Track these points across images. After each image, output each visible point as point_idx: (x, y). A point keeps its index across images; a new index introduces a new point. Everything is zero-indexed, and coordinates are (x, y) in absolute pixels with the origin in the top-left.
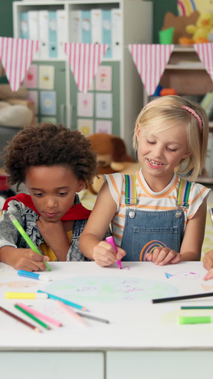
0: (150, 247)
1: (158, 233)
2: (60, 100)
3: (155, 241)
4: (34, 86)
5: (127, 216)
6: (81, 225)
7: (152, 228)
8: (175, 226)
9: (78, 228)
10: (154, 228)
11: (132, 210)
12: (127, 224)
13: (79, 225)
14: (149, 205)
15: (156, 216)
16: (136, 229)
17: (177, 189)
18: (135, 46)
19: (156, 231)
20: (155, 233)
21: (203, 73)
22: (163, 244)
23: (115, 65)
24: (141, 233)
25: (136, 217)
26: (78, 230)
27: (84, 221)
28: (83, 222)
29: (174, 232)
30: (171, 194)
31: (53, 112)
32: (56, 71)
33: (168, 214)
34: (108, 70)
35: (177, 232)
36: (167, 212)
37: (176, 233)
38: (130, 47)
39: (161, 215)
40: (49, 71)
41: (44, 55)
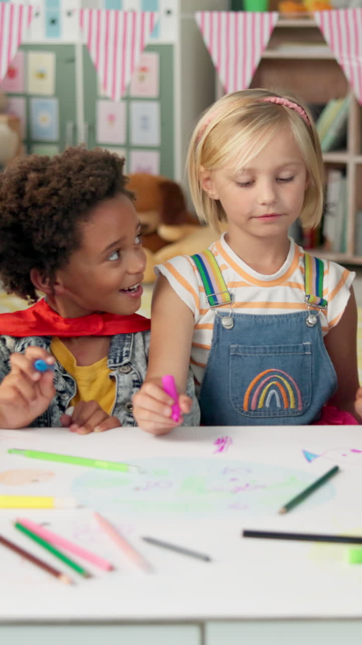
0: (263, 382)
1: (277, 354)
2: (66, 113)
3: (273, 370)
4: (19, 89)
5: (218, 326)
6: (124, 342)
7: (267, 346)
8: (306, 342)
9: (117, 349)
10: (270, 346)
11: (226, 315)
12: (216, 341)
13: (120, 342)
14: (253, 301)
15: (273, 324)
16: (237, 349)
17: (301, 268)
18: (207, 15)
19: (273, 351)
20: (271, 354)
21: (332, 65)
22: (287, 376)
23: (164, 52)
24: (245, 356)
25: (236, 326)
26: (119, 351)
27: (129, 335)
28: (128, 337)
29: (304, 352)
30: (291, 280)
31: (54, 135)
32: (58, 62)
33: (294, 319)
34: (153, 60)
35: (310, 353)
36: (292, 315)
37: (309, 355)
38: (198, 16)
39: (280, 321)
40: (46, 62)
41: (37, 33)
